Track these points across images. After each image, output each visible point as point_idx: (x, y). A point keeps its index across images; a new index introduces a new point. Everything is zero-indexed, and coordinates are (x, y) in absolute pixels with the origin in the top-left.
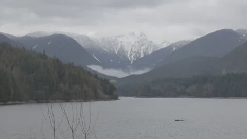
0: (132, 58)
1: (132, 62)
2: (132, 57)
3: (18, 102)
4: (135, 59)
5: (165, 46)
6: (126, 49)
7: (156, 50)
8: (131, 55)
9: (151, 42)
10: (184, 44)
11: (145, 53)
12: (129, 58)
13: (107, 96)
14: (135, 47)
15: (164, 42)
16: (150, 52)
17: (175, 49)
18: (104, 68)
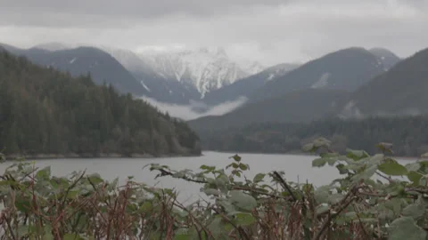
0: (203, 89)
1: (203, 95)
2: (204, 87)
3: (54, 156)
4: (208, 91)
5: (255, 71)
6: (194, 74)
7: (241, 77)
8: (202, 84)
9: (234, 64)
10: (286, 70)
11: (224, 82)
12: (199, 90)
13: (184, 149)
14: (209, 71)
15: (254, 66)
16: (232, 80)
17: (272, 76)
18: (159, 100)
